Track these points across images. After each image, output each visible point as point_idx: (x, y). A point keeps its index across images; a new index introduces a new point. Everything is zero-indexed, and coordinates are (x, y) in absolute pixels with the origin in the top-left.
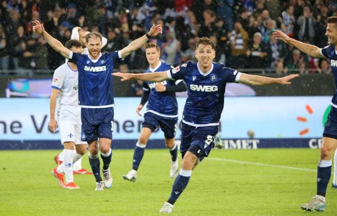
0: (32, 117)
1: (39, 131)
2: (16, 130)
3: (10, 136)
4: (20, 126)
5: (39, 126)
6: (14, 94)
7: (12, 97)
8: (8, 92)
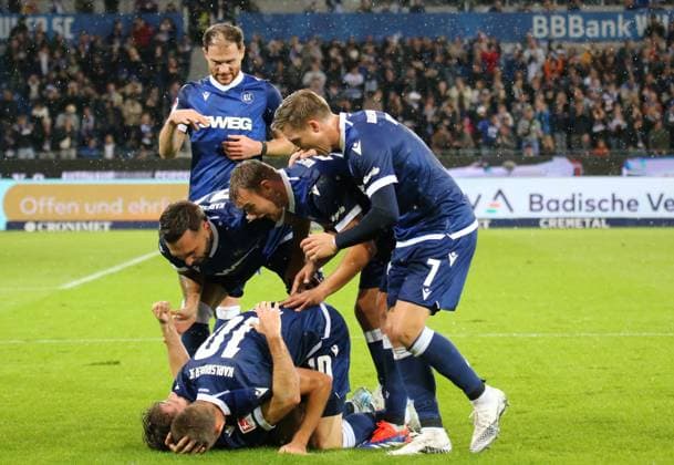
0: (649, 196)
1: (655, 209)
2: (632, 208)
3: (627, 214)
4: (637, 203)
5: (655, 203)
6: (631, 173)
7: (629, 175)
8: (625, 171)
